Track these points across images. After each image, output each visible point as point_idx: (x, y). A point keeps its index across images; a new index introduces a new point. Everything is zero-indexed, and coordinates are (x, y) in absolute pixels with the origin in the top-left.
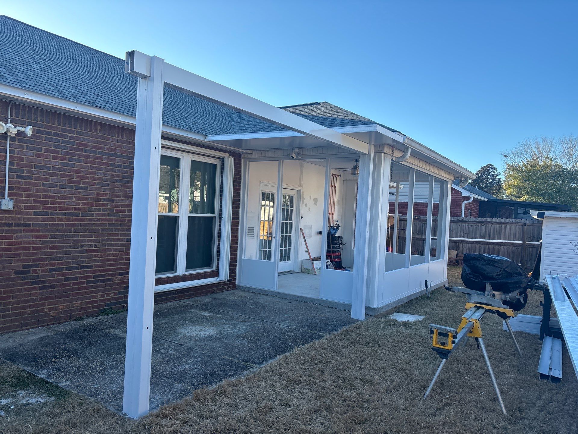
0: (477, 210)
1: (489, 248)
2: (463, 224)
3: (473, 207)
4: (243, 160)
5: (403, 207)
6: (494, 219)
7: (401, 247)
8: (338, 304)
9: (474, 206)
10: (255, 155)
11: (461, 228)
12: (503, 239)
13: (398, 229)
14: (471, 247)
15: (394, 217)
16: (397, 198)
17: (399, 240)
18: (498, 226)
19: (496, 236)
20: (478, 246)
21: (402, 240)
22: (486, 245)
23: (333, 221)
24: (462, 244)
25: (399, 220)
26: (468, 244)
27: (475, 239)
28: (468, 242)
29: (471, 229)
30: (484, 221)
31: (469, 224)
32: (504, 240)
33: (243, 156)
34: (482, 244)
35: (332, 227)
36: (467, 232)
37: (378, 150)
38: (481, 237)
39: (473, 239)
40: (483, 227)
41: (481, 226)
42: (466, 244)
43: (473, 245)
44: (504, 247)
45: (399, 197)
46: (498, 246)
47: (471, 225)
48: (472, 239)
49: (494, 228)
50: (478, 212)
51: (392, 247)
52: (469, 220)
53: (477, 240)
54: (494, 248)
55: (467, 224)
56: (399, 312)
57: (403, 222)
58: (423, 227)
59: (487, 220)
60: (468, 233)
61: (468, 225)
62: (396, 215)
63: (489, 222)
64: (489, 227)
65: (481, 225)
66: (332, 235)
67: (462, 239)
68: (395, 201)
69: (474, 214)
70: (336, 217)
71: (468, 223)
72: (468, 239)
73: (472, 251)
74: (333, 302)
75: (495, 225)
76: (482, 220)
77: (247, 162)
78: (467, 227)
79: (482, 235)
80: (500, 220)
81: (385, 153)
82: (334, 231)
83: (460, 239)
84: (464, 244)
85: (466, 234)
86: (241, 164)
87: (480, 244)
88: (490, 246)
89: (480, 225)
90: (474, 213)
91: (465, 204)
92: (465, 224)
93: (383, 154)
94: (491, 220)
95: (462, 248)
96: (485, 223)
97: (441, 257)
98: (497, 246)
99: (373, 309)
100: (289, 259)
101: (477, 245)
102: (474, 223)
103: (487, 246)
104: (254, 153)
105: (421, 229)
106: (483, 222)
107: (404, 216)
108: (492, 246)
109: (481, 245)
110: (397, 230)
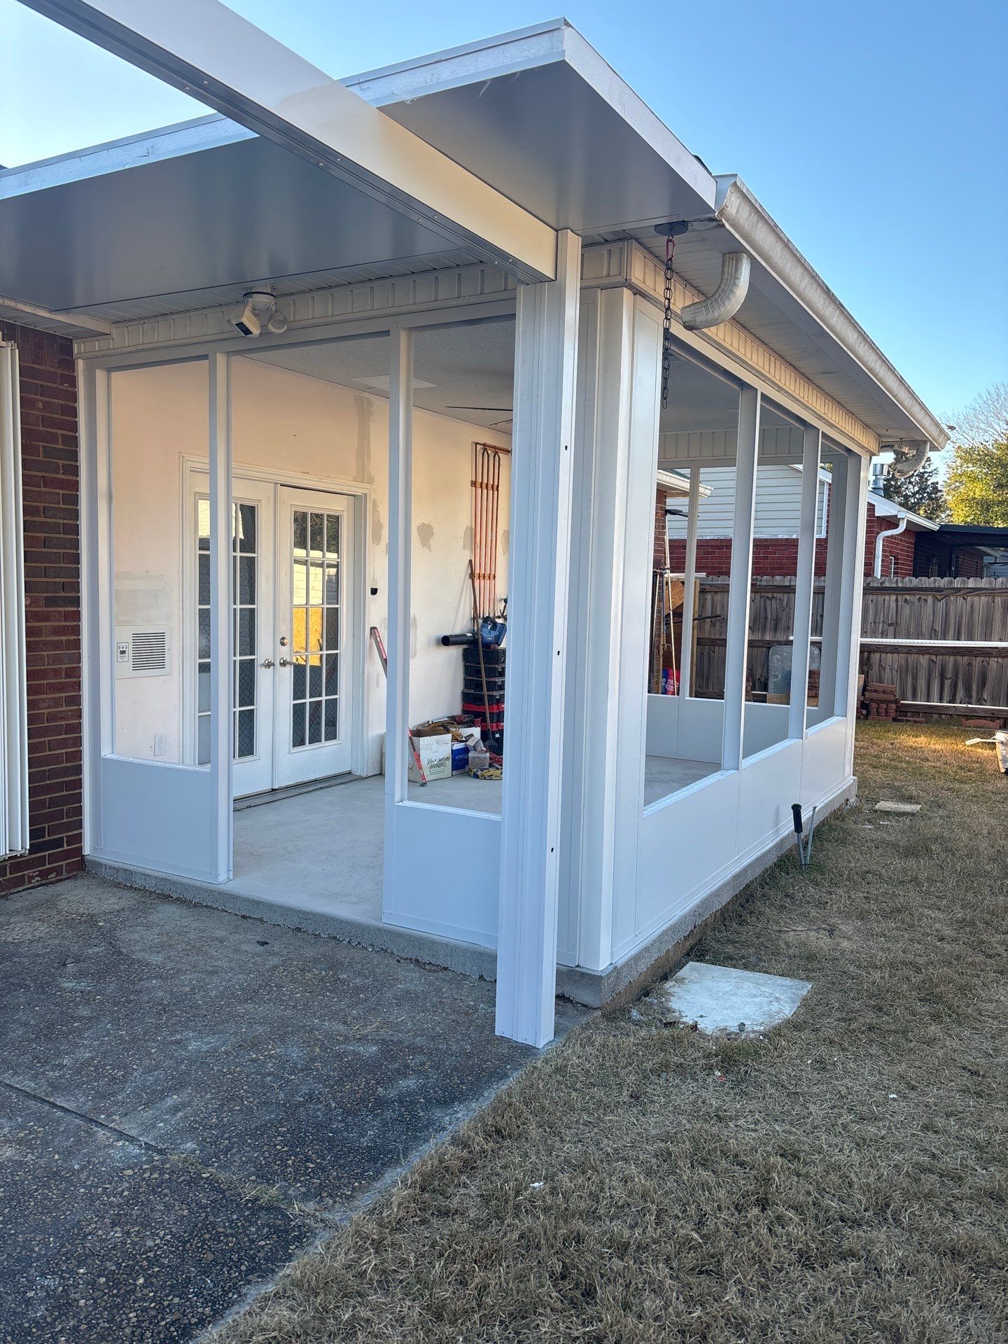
0: (908, 556)
1: (956, 665)
2: (881, 598)
3: (902, 550)
4: (80, 364)
5: (709, 553)
6: (971, 579)
7: (706, 669)
8: (452, 950)
9: (904, 546)
10: (122, 339)
11: (876, 606)
12: (997, 637)
13: (696, 616)
14: (903, 662)
15: (683, 583)
16: (691, 528)
17: (699, 647)
18: (984, 599)
19: (978, 631)
20: (924, 660)
21: (707, 647)
22: (947, 657)
23: (493, 601)
24: (878, 655)
25: (698, 590)
26: (895, 656)
27: (916, 641)
28: (895, 649)
29: (907, 610)
30: (942, 586)
31: (900, 598)
32: (1001, 640)
33: (79, 348)
34: (936, 655)
35: (486, 620)
36: (894, 621)
37: (605, 273)
38: (933, 635)
39: (912, 641)
40: (941, 605)
41: (934, 603)
42: (890, 656)
43: (912, 658)
44: (1000, 660)
45: (699, 524)
46: (982, 659)
47: (906, 601)
48: (908, 641)
49: (972, 606)
50: (911, 561)
51: (678, 668)
52: (900, 585)
53: (924, 641)
54: (970, 664)
55: (893, 598)
56: (700, 958)
57: (709, 596)
58: (766, 610)
59: (951, 582)
60: (895, 624)
61: (897, 600)
62: (688, 577)
63: (958, 590)
64: (957, 603)
65: (936, 599)
66: (487, 645)
67: (880, 640)
68: (686, 537)
69: (902, 569)
70: (501, 589)
71: (897, 595)
72: (896, 640)
73: (906, 675)
74: (433, 942)
75: (976, 599)
76: (937, 586)
77: (100, 376)
78: (893, 605)
79: (938, 627)
80: (991, 583)
81: (637, 292)
82: (494, 633)
83: (873, 640)
84: (884, 655)
85: (890, 625)
86: (73, 382)
87: (930, 654)
88: (959, 658)
89: (930, 599)
90: (903, 564)
91: (886, 539)
92: (887, 597)
93: (627, 293)
94: (964, 582)
95: (880, 665)
96: (946, 592)
97: (837, 709)
98: (979, 659)
99: (593, 980)
100: (332, 735)
101: (921, 656)
102: (914, 594)
103: (952, 658)
104: (115, 332)
105: (762, 615)
106: (939, 590)
107: (713, 581)
108: (966, 658)
109: (933, 657)
110: (694, 620)
